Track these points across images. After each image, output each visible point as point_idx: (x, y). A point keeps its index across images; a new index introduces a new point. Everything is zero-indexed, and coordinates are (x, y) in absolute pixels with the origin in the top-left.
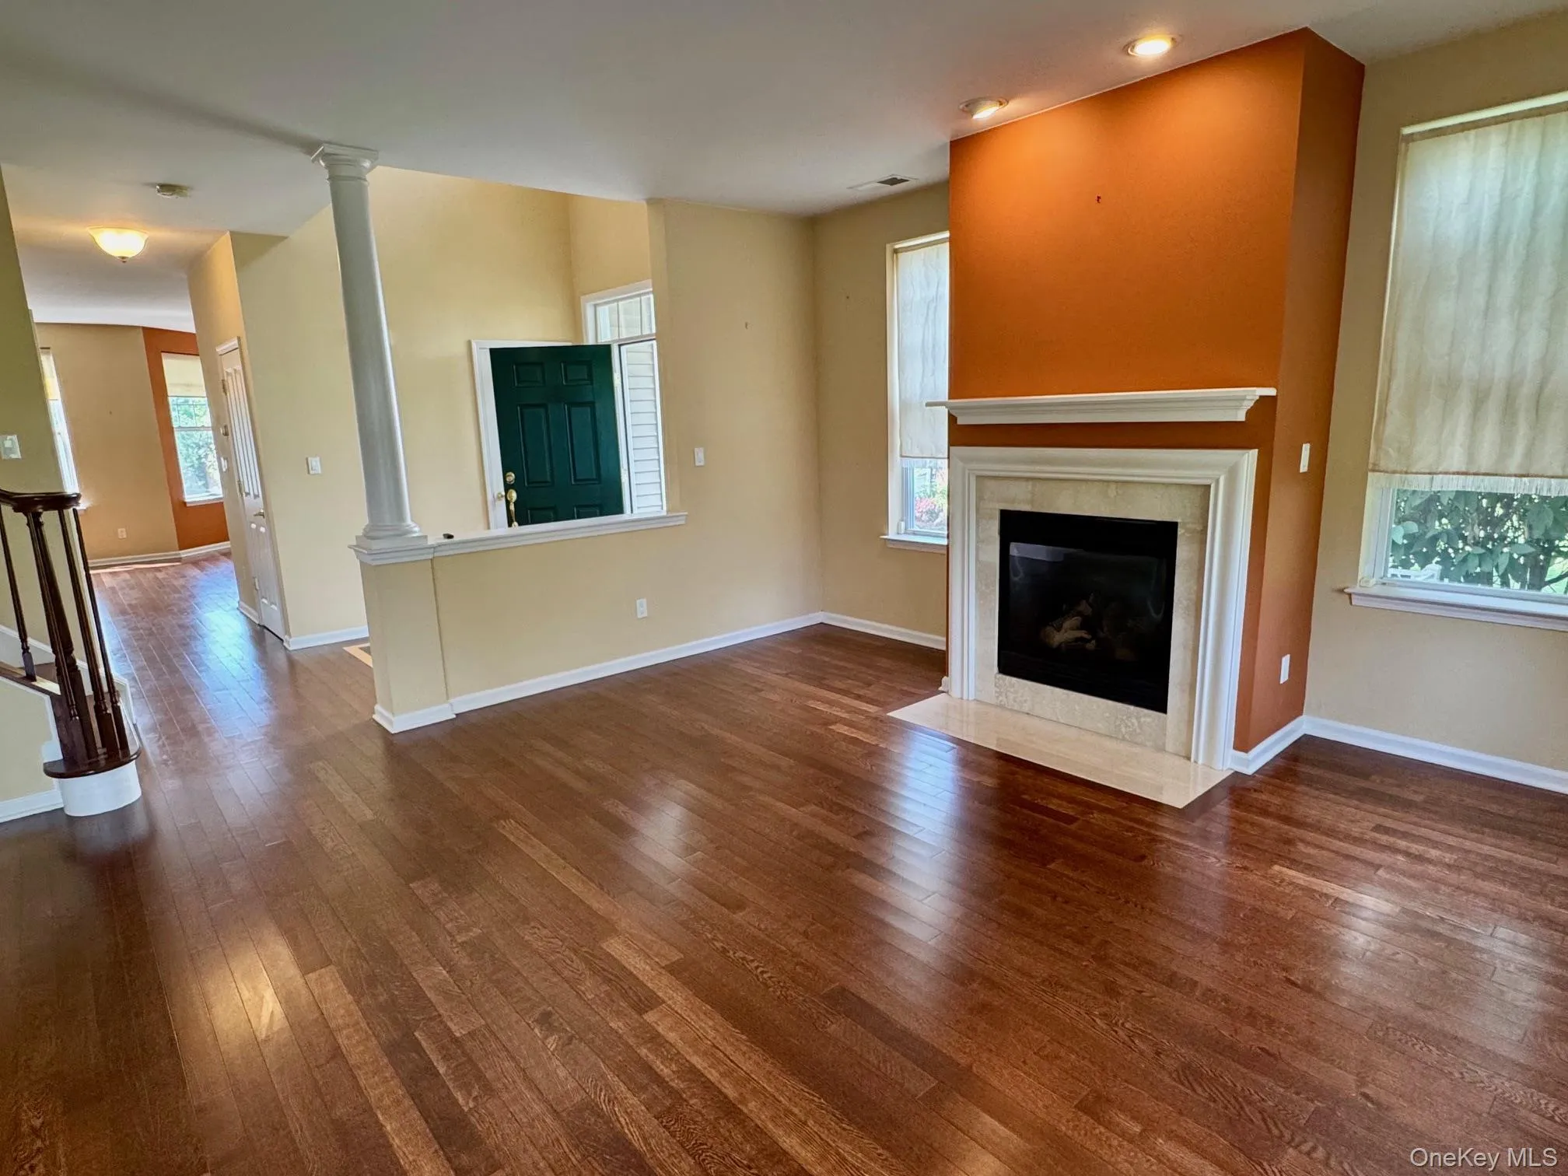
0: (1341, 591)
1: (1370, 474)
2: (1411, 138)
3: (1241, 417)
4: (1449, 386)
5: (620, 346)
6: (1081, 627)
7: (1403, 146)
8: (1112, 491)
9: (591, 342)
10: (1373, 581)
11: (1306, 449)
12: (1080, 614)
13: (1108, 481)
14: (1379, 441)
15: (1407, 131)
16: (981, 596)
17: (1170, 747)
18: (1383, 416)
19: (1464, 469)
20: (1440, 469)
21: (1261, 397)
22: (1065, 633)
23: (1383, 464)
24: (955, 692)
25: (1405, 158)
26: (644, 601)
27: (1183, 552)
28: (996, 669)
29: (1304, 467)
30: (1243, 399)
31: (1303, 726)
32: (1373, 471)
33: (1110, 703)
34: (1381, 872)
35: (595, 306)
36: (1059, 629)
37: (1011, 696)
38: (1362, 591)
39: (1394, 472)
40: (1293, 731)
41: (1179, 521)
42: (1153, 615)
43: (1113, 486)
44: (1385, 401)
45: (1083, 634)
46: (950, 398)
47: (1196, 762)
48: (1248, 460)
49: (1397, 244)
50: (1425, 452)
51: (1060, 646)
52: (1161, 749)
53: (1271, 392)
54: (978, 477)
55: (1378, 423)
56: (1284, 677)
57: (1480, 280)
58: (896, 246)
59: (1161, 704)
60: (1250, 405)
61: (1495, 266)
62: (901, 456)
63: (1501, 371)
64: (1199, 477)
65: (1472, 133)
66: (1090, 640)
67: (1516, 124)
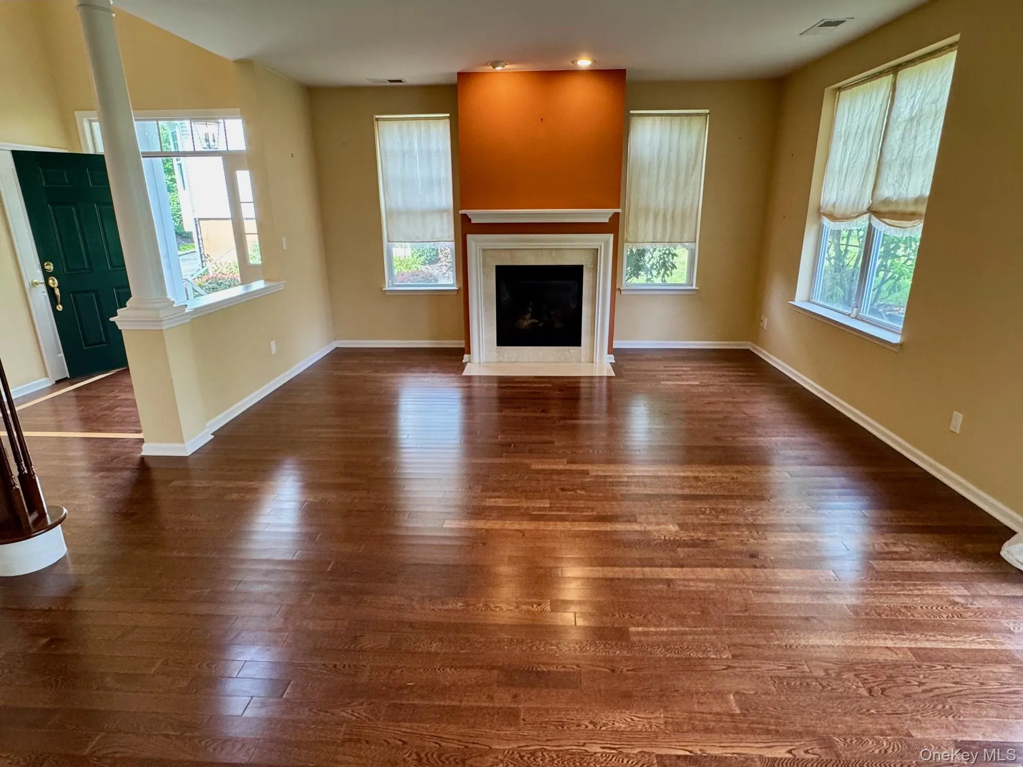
0: (619, 289)
1: (625, 244)
2: (633, 115)
3: (607, 221)
4: (647, 210)
6: (531, 318)
7: (631, 117)
8: (554, 253)
13: (552, 249)
15: (632, 112)
16: (486, 309)
17: (583, 360)
18: (628, 220)
19: (652, 241)
20: (645, 241)
21: (614, 213)
22: (526, 322)
23: (629, 239)
25: (631, 123)
27: (587, 277)
28: (496, 344)
30: (608, 213)
33: (555, 347)
35: (89, 123)
36: (525, 319)
37: (506, 356)
38: (624, 288)
39: (629, 242)
41: (584, 264)
42: (572, 305)
43: (554, 251)
44: (629, 215)
45: (535, 321)
47: (596, 363)
48: (611, 237)
49: (629, 154)
50: (641, 235)
51: (526, 327)
52: (580, 361)
53: (619, 211)
54: (484, 250)
55: (626, 224)
57: (655, 172)
58: (377, 117)
59: (578, 344)
60: (610, 216)
61: (659, 167)
62: (389, 241)
63: (662, 206)
64: (594, 245)
65: (651, 118)
66: (539, 323)
67: (663, 118)
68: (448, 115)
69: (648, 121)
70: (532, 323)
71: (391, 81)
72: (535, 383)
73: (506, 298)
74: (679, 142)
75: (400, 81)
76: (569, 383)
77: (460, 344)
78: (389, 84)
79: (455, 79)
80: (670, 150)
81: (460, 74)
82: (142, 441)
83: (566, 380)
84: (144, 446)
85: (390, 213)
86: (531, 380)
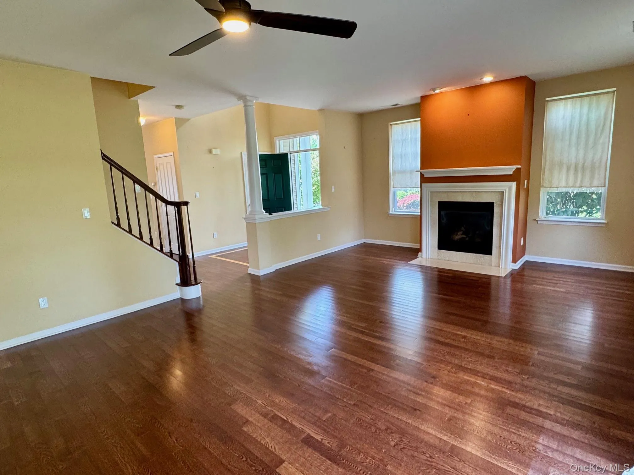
0: (535, 220)
1: (541, 188)
2: (548, 101)
3: (511, 173)
4: (561, 165)
5: (290, 154)
6: (463, 234)
7: (546, 103)
8: (474, 194)
9: (278, 153)
10: (543, 217)
11: (526, 181)
12: (462, 231)
13: (473, 192)
14: (543, 179)
15: (547, 99)
16: (432, 226)
17: (493, 264)
18: (544, 172)
19: (565, 186)
20: (559, 186)
21: (517, 168)
22: (458, 236)
23: (545, 185)
24: (424, 256)
25: (547, 106)
26: (319, 235)
27: (496, 210)
28: (437, 248)
29: (525, 187)
30: (513, 169)
31: (526, 258)
32: (542, 187)
33: (475, 254)
34: (558, 284)
35: (279, 140)
36: (457, 235)
37: (443, 256)
38: (540, 219)
39: (547, 187)
40: (523, 260)
41: (494, 201)
42: (487, 228)
44: (545, 168)
45: (464, 236)
46: (421, 169)
47: (502, 268)
48: (514, 184)
49: (546, 127)
50: (555, 182)
51: (457, 240)
52: (491, 265)
53: (519, 167)
54: (431, 192)
55: (543, 175)
56: (522, 244)
57: (567, 138)
58: (391, 123)
59: (490, 253)
60: (514, 170)
61: (571, 134)
62: (393, 188)
63: (574, 161)
64: (500, 189)
65: (563, 101)
66: (466, 238)
67: (574, 99)
68: (420, 119)
69: (561, 104)
70: (463, 237)
71: (394, 105)
72: (447, 273)
73: (444, 221)
74: (588, 114)
75: (397, 105)
76: (467, 276)
77: (417, 246)
78: (393, 107)
79: (419, 101)
80: (580, 121)
81: (422, 97)
82: (248, 267)
83: (463, 274)
84: (249, 269)
85: (394, 172)
86: (447, 271)
